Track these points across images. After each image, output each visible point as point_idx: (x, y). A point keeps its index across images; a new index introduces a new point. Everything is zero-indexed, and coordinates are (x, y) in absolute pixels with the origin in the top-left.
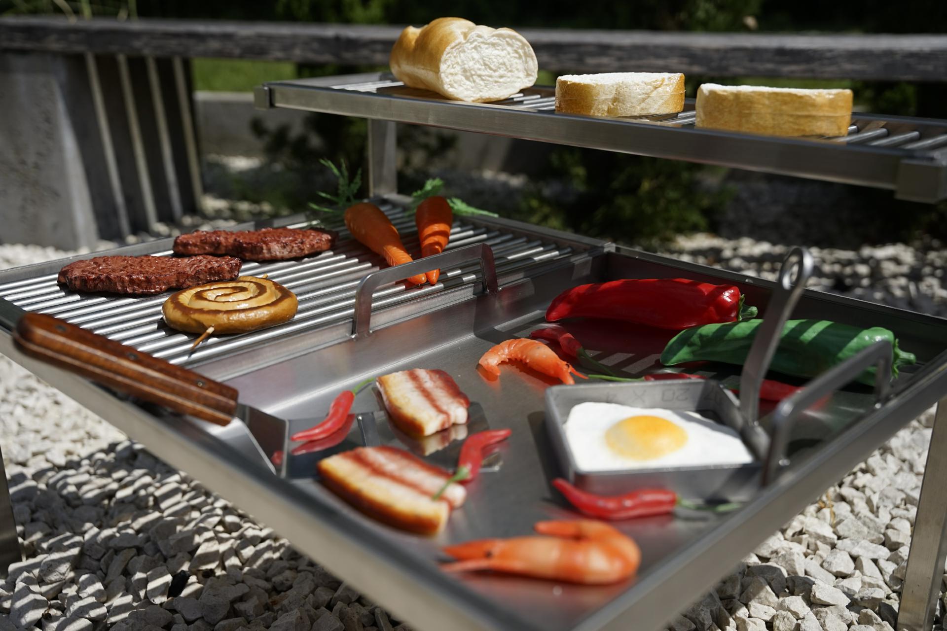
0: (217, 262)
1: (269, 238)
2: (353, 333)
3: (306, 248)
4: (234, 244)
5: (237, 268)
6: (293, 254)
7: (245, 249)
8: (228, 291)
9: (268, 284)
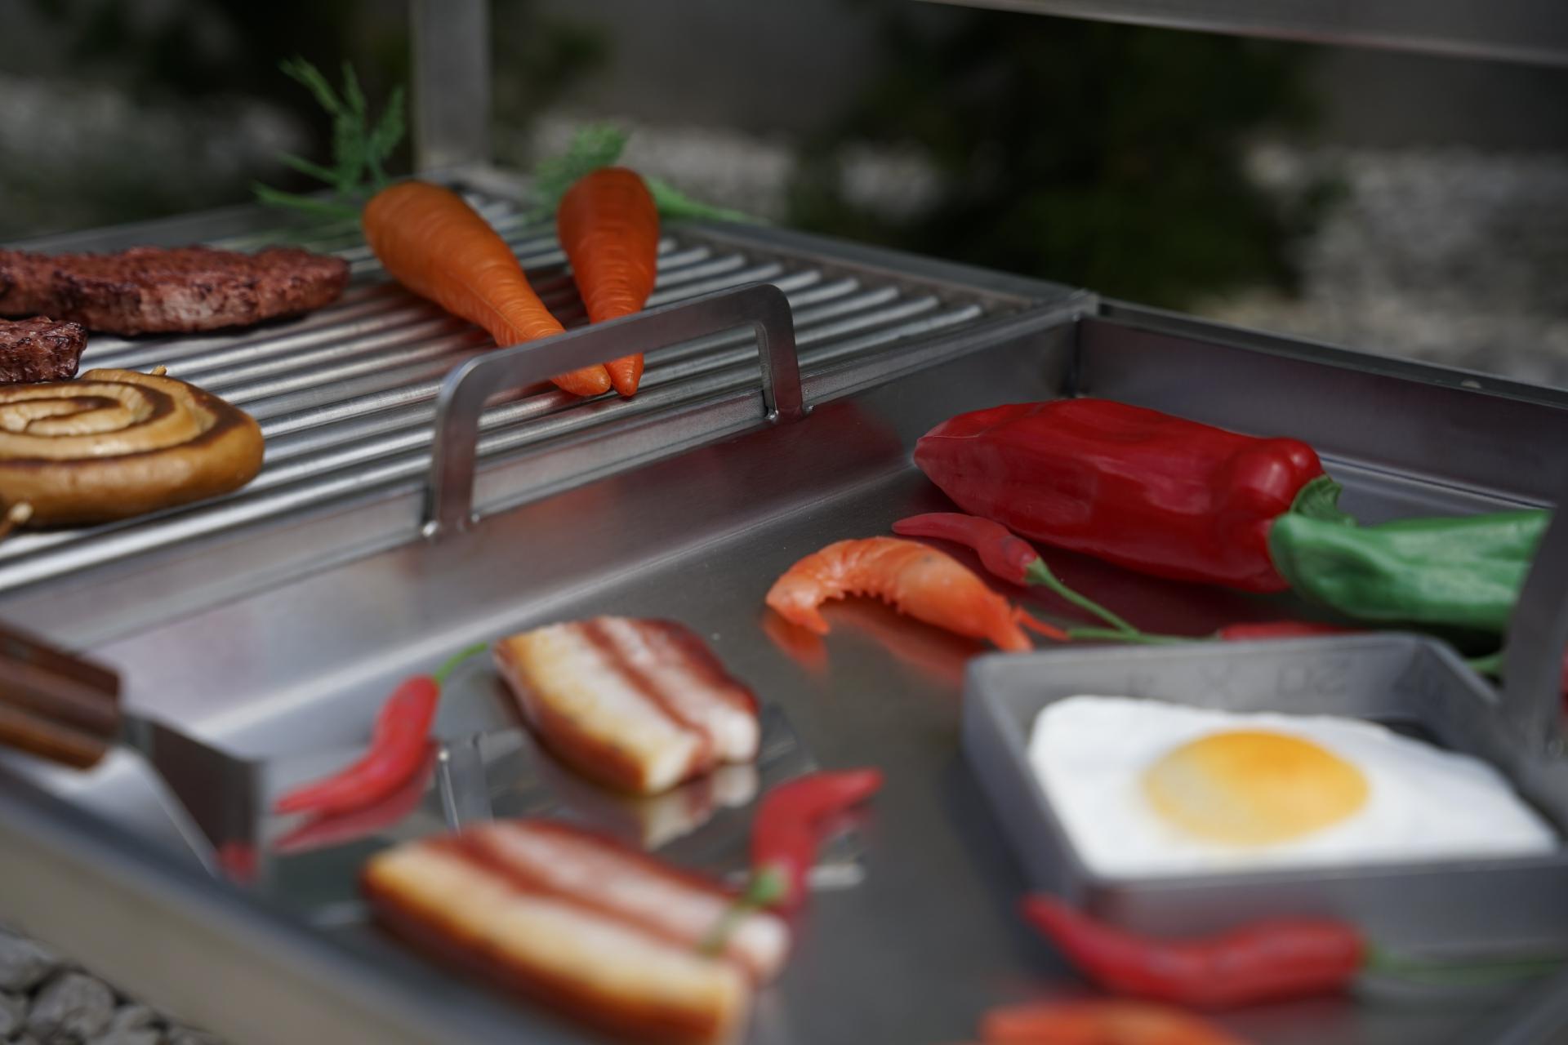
0: (12, 331)
1: (153, 273)
2: (425, 519)
3: (262, 301)
4: (55, 286)
5: (75, 349)
6: (228, 317)
7: (88, 301)
8: (60, 409)
9: (176, 391)
